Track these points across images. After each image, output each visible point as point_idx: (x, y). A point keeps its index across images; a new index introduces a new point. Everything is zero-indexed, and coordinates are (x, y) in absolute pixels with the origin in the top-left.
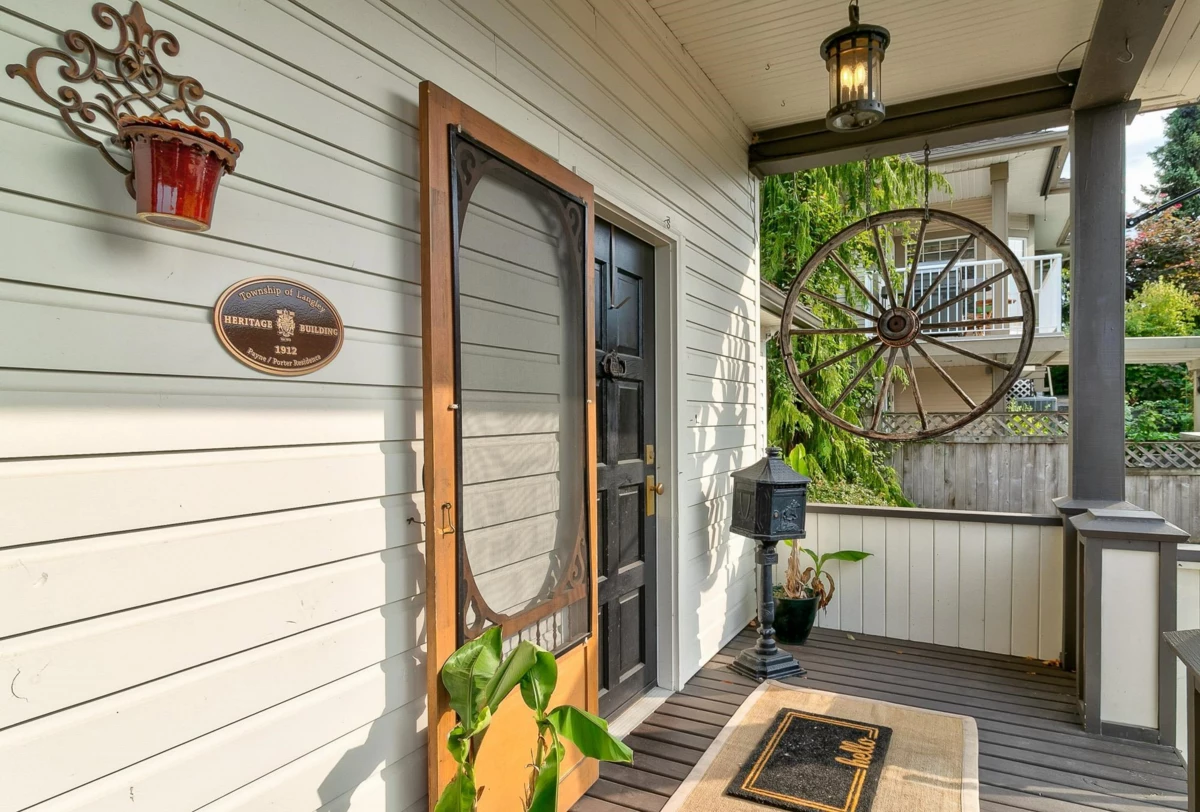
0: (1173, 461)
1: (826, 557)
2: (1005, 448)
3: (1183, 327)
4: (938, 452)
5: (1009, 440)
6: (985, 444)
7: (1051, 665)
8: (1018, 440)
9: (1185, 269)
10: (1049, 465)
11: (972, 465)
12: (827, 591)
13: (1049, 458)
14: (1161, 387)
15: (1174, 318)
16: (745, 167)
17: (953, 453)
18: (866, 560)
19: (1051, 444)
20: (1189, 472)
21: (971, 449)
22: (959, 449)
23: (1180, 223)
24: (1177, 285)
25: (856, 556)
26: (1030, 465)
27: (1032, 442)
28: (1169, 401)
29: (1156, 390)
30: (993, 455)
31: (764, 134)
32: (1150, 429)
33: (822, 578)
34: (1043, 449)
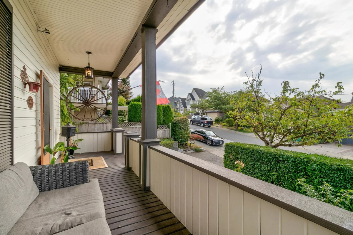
0: (123, 126)
1: (76, 141)
2: (98, 124)
3: (124, 104)
4: (86, 126)
5: (99, 123)
6: (94, 124)
7: (110, 151)
8: (100, 123)
9: (125, 94)
10: (106, 127)
11: (92, 128)
12: (76, 146)
13: (106, 126)
14: (121, 114)
15: (123, 103)
16: (58, 71)
17: (88, 126)
18: (82, 141)
19: (106, 123)
20: (125, 127)
21: (92, 125)
22: (90, 125)
23: (124, 86)
24: (123, 97)
25: (81, 140)
26: (102, 127)
27: (103, 123)
28: (123, 117)
29: (121, 115)
30: (96, 126)
31: (63, 66)
32: (120, 121)
33: (75, 144)
34: (104, 124)
